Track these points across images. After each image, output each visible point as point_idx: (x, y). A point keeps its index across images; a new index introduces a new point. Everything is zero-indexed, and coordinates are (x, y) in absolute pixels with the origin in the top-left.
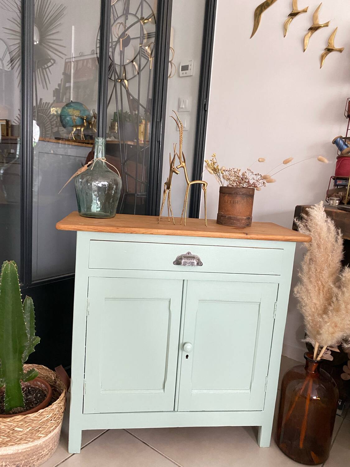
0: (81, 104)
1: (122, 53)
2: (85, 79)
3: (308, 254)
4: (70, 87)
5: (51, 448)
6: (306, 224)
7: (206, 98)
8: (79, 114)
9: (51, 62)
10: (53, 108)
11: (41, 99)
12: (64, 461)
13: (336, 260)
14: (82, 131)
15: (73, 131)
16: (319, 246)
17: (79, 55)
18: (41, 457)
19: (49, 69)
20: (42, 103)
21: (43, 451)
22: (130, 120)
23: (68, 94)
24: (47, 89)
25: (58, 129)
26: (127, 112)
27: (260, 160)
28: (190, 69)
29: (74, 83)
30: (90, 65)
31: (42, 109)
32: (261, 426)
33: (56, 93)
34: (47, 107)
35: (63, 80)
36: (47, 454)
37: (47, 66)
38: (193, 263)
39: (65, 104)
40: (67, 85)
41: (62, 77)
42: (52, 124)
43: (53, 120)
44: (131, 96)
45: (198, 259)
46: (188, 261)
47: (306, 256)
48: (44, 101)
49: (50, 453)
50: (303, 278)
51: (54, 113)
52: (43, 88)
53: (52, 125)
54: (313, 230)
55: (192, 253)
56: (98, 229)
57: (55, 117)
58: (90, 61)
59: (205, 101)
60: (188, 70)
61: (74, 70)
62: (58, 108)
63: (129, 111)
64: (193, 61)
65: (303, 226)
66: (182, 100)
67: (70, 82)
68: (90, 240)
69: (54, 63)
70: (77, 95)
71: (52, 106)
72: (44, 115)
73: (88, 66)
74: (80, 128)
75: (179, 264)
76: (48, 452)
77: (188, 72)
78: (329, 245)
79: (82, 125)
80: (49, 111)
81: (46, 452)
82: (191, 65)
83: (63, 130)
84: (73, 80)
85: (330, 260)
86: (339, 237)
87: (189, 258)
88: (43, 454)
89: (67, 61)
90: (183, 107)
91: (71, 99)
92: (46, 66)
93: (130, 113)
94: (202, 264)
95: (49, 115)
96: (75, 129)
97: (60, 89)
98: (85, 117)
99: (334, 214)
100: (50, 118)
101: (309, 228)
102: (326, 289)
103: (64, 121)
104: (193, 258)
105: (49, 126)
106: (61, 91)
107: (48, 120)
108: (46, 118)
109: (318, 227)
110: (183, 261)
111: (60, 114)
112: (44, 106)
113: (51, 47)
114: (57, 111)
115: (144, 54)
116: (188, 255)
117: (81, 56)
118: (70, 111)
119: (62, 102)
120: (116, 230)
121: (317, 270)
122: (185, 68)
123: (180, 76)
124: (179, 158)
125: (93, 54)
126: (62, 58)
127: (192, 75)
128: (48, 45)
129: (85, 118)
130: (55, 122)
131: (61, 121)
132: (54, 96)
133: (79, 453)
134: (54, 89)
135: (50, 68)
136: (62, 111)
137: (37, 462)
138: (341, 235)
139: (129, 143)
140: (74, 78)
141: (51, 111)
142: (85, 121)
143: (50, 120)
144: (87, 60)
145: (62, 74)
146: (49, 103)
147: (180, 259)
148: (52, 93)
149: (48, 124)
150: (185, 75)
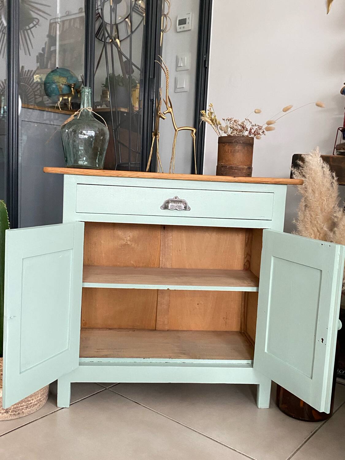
0: (68, 71)
1: (113, 10)
2: (72, 41)
3: (303, 200)
4: (55, 50)
5: (40, 399)
6: (302, 171)
7: (207, 53)
8: (66, 81)
9: (33, 24)
10: (37, 75)
11: (23, 67)
12: (52, 413)
13: (331, 205)
14: (69, 100)
15: (59, 101)
16: (313, 191)
17: (65, 15)
18: (30, 405)
19: (31, 31)
20: (24, 71)
21: (32, 400)
22: (123, 85)
23: (53, 59)
24: (30, 55)
25: (43, 99)
26: (119, 75)
27: (256, 111)
28: (188, 23)
29: (61, 46)
30: (77, 25)
31: (23, 78)
32: (259, 385)
33: (40, 58)
34: (30, 76)
35: (47, 43)
36: (36, 404)
37: (29, 27)
38: (180, 206)
39: (50, 70)
40: (52, 49)
41: (47, 39)
42: (36, 93)
43: (36, 89)
44: (123, 56)
45: (186, 203)
46: (175, 205)
47: (301, 203)
48: (26, 69)
49: (38, 405)
50: (298, 226)
51: (37, 81)
52: (25, 54)
53: (35, 95)
54: (308, 176)
55: (179, 198)
56: (85, 172)
57: (39, 85)
58: (78, 20)
59: (205, 56)
60: (185, 24)
61: (59, 31)
62: (42, 75)
63: (121, 75)
64: (191, 13)
65: (298, 173)
66: (180, 59)
67: (56, 45)
68: (78, 184)
69: (37, 24)
70: (63, 60)
71: (36, 73)
72: (26, 85)
73: (75, 26)
74: (67, 98)
75: (167, 207)
76: (37, 402)
77: (186, 27)
78: (324, 189)
79: (69, 94)
80: (32, 79)
81: (35, 402)
82: (189, 18)
83: (48, 100)
84: (59, 43)
85: (325, 205)
86: (334, 181)
87: (176, 202)
88: (32, 403)
89: (52, 21)
90: (182, 65)
91: (57, 66)
92: (27, 28)
93: (123, 76)
94: (190, 209)
95: (33, 83)
96: (61, 99)
97: (44, 53)
98: (73, 84)
99: (331, 160)
100: (33, 88)
101: (305, 174)
102: (321, 235)
103: (49, 89)
104: (181, 202)
105: (32, 96)
106: (46, 56)
107: (31, 89)
108: (28, 87)
109: (313, 172)
110: (170, 204)
111: (45, 81)
112: (26, 74)
113: (34, 7)
114: (41, 79)
115: (137, 9)
116: (175, 199)
117: (67, 15)
118: (56, 78)
119: (47, 67)
120: (102, 173)
121: (312, 216)
122: (183, 22)
123: (178, 31)
124: (166, 104)
125: (81, 12)
126: (47, 19)
127: (190, 29)
128: (30, 5)
129: (73, 86)
130: (38, 91)
131: (46, 90)
132: (37, 63)
133: (68, 407)
134: (37, 54)
135: (32, 29)
136: (47, 77)
137: (26, 410)
138: (336, 178)
139: (123, 110)
140: (60, 40)
141: (35, 79)
142: (72, 89)
143: (33, 89)
144: (74, 19)
145: (46, 36)
146: (32, 71)
147: (167, 203)
148: (36, 58)
149: (31, 93)
150: (182, 30)
